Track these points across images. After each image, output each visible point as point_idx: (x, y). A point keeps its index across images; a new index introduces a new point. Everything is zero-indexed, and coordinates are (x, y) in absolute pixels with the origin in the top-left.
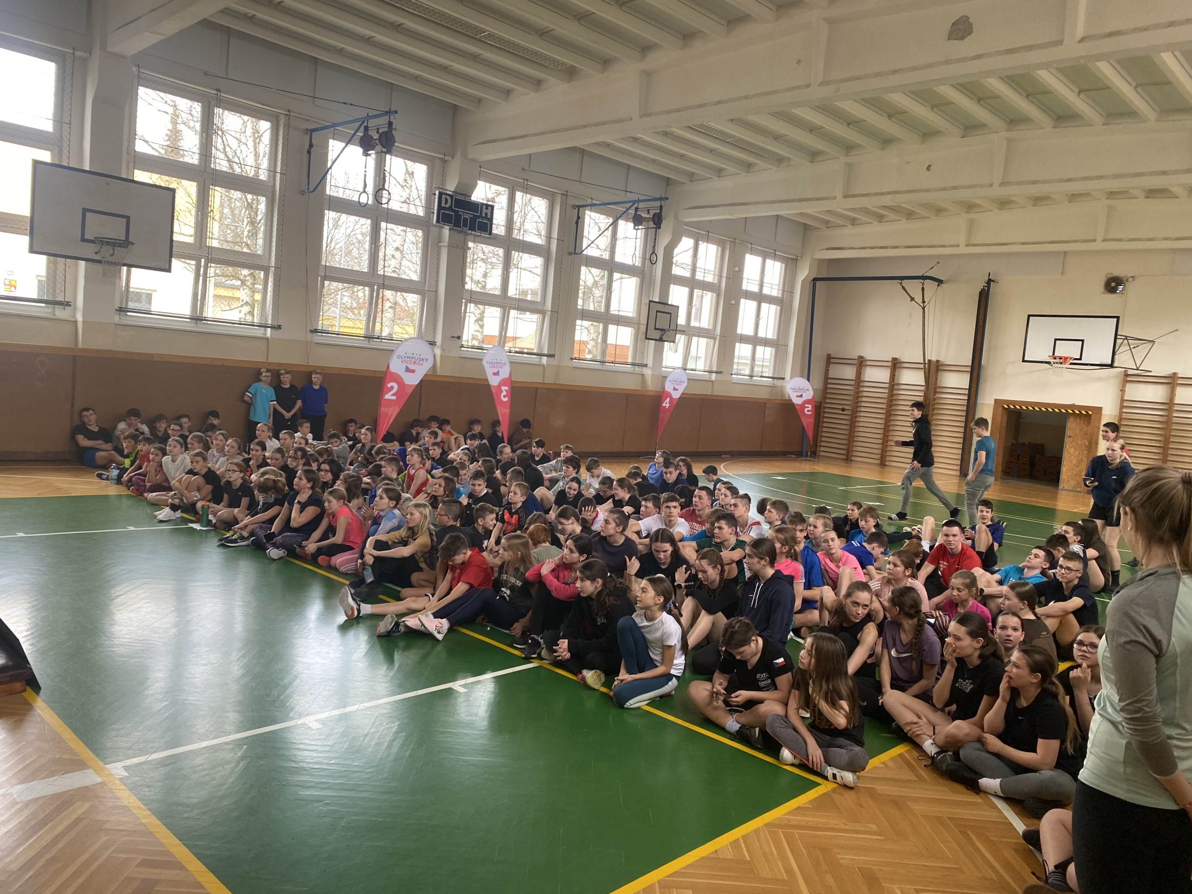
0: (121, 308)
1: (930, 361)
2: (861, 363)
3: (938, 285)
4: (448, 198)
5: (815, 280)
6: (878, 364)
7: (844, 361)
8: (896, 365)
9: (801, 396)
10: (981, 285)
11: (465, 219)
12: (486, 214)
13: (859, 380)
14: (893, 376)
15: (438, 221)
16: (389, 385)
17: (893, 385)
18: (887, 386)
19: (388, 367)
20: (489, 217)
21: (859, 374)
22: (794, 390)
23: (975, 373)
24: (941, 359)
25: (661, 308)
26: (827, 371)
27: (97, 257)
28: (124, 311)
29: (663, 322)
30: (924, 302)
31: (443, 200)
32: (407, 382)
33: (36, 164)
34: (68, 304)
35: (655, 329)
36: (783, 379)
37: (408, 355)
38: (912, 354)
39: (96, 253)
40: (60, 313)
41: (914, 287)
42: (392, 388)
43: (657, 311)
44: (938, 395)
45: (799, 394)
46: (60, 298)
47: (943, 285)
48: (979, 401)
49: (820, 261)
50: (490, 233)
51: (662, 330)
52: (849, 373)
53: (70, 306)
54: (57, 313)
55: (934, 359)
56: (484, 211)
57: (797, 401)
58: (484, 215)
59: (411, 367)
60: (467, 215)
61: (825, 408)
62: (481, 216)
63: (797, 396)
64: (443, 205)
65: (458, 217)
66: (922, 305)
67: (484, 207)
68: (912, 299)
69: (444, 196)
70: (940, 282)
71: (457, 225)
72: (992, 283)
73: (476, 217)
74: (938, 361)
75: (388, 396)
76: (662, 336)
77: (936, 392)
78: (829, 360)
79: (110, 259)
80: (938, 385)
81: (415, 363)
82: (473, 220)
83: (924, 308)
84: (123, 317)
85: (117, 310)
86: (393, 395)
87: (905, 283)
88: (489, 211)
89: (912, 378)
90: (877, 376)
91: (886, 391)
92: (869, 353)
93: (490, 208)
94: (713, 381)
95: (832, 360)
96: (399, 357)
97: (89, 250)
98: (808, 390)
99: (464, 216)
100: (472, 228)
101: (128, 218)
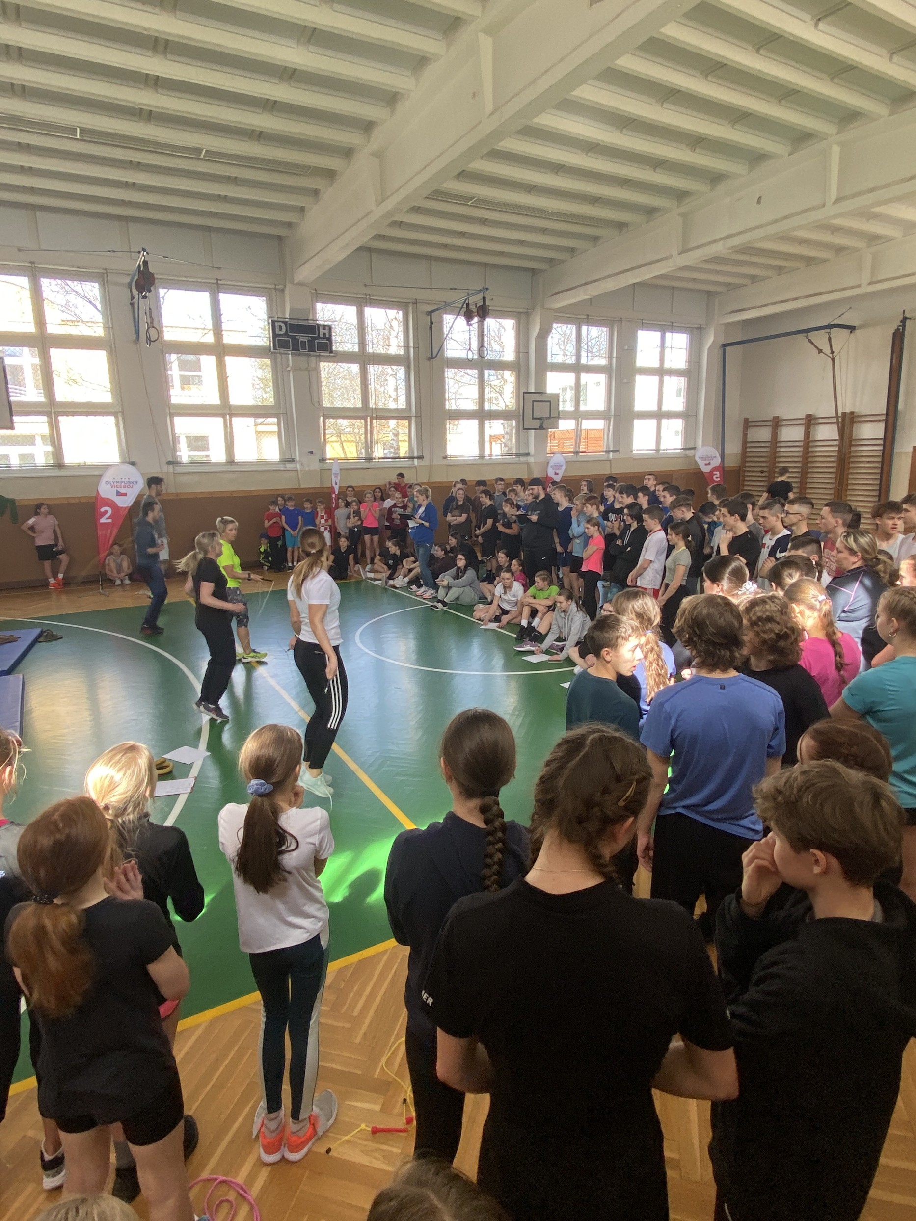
1: (844, 414)
2: (776, 423)
3: (851, 332)
4: (283, 325)
5: (724, 346)
6: (792, 422)
7: (761, 424)
8: (810, 421)
9: (709, 464)
10: (896, 324)
11: (303, 343)
12: (325, 334)
13: (775, 441)
14: (807, 434)
15: (275, 347)
16: (102, 510)
17: (808, 441)
18: (801, 444)
19: (98, 492)
20: (327, 336)
21: (775, 435)
22: (702, 458)
23: (890, 421)
24: (856, 410)
25: (538, 397)
26: (745, 435)
29: (541, 411)
30: (832, 353)
31: (277, 327)
32: (120, 505)
35: (533, 418)
36: (694, 448)
37: (116, 480)
38: (825, 410)
41: (821, 339)
42: (106, 512)
43: (533, 401)
44: (853, 448)
45: (707, 462)
47: (857, 332)
48: (897, 450)
49: (727, 325)
50: (331, 352)
51: (540, 419)
52: (764, 434)
55: (848, 411)
56: (322, 331)
57: (706, 469)
58: (321, 335)
59: (122, 491)
60: (303, 338)
61: (745, 471)
62: (319, 337)
63: (706, 465)
64: (278, 332)
65: (295, 341)
66: (831, 355)
67: (321, 328)
68: (820, 351)
69: (277, 324)
70: (852, 328)
71: (296, 348)
72: (908, 321)
73: (314, 339)
74: (852, 413)
75: (103, 520)
76: (542, 423)
77: (851, 445)
78: (747, 424)
80: (853, 438)
81: (125, 487)
82: (312, 341)
83: (833, 359)
86: (108, 518)
87: (812, 335)
88: (326, 331)
89: (827, 433)
90: (792, 434)
91: (801, 449)
92: (785, 412)
93: (327, 328)
94: (610, 461)
95: (750, 424)
96: (107, 483)
98: (715, 457)
99: (301, 339)
100: (312, 349)
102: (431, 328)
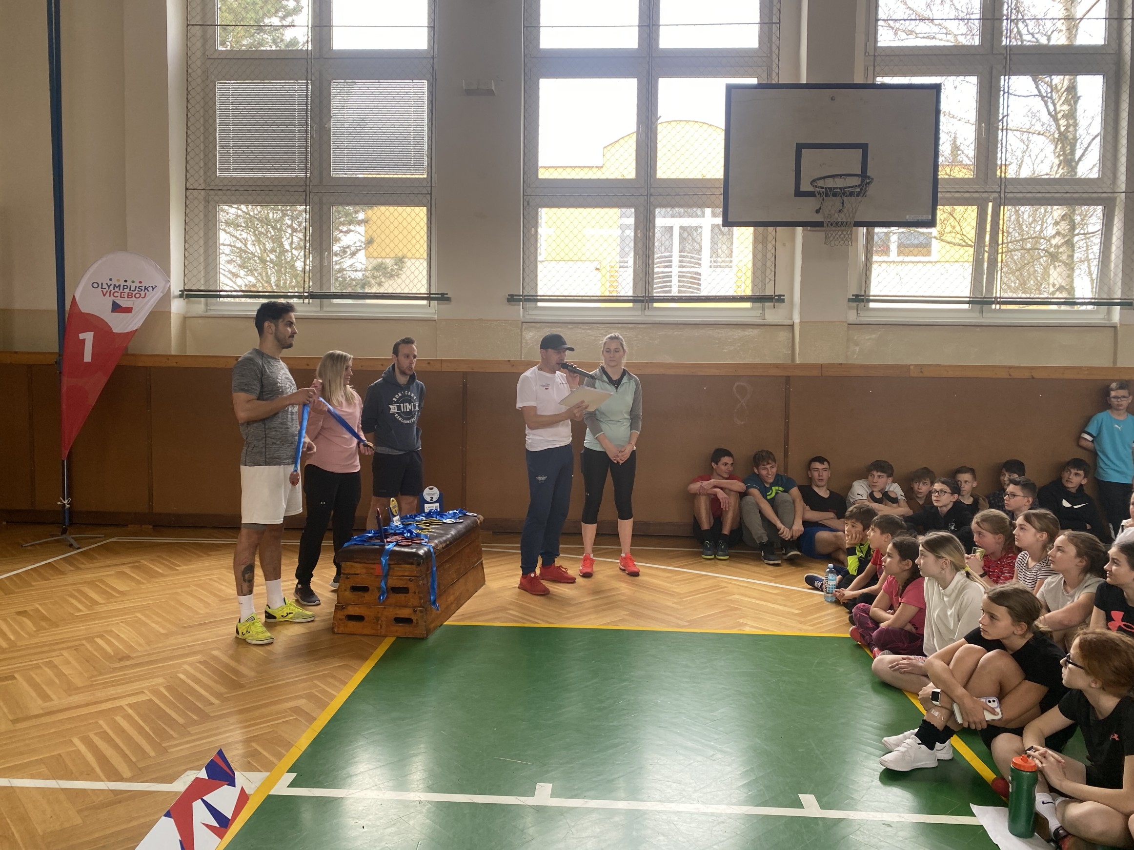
0: (857, 296)
27: (818, 218)
28: (862, 301)
33: (732, 92)
34: (780, 299)
39: (818, 211)
40: (773, 315)
46: (769, 292)
53: (783, 301)
54: (767, 316)
79: (840, 218)
84: (862, 313)
85: (850, 300)
97: (806, 209)
101: (864, 147)
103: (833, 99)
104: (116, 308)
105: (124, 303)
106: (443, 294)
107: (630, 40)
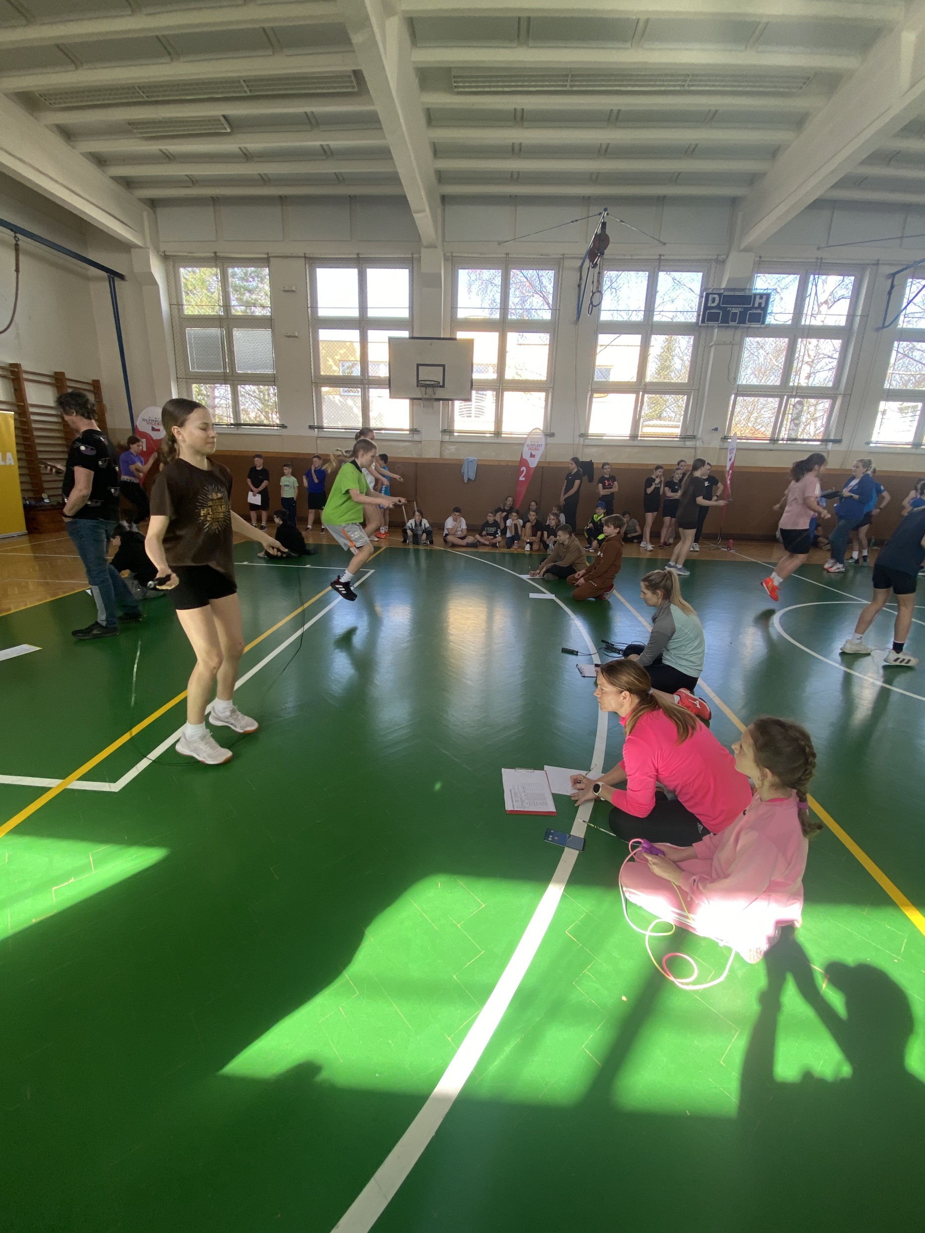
0: (447, 429)
4: (717, 297)
11: (734, 314)
12: (760, 304)
15: (703, 321)
20: (763, 305)
28: (452, 432)
31: (710, 300)
33: (391, 340)
42: (523, 471)
50: (763, 325)
56: (758, 300)
58: (756, 305)
60: (736, 310)
62: (753, 307)
64: (710, 304)
65: (726, 313)
67: (758, 297)
69: (711, 296)
71: (725, 320)
73: (747, 309)
82: (743, 314)
86: (523, 477)
88: (763, 301)
93: (764, 297)
99: (734, 311)
100: (742, 321)
101: (444, 366)
102: (890, 293)
103: (431, 344)
104: (153, 429)
105: (156, 427)
106: (283, 425)
107: (355, 313)
